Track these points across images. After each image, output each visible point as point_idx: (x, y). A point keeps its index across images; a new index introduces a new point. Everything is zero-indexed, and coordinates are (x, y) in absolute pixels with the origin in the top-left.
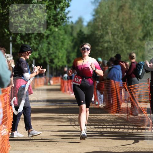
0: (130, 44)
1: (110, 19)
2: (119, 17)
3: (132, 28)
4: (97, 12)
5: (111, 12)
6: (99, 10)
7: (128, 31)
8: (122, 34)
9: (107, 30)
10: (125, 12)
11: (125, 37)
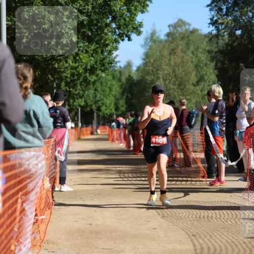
0: (182, 89)
1: (161, 63)
2: (171, 61)
3: (184, 73)
4: (147, 56)
5: (163, 56)
6: (150, 53)
7: (180, 76)
8: (175, 79)
9: (158, 75)
10: (177, 56)
11: (177, 83)
